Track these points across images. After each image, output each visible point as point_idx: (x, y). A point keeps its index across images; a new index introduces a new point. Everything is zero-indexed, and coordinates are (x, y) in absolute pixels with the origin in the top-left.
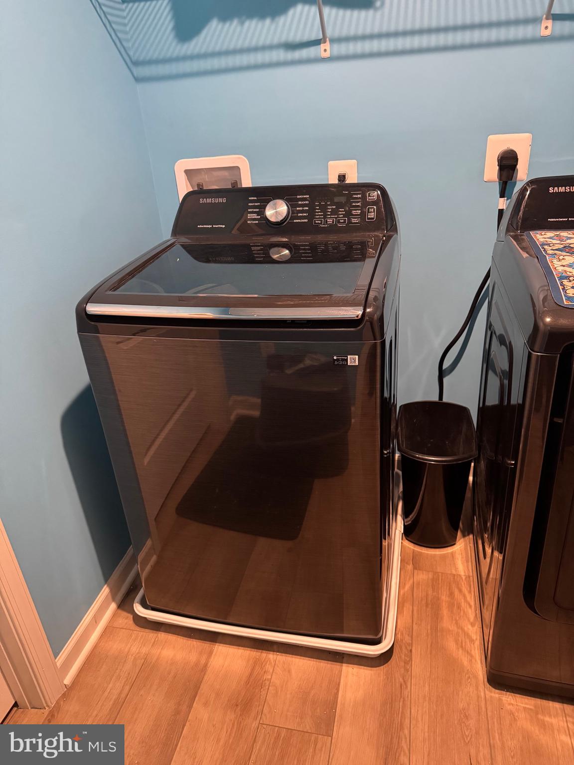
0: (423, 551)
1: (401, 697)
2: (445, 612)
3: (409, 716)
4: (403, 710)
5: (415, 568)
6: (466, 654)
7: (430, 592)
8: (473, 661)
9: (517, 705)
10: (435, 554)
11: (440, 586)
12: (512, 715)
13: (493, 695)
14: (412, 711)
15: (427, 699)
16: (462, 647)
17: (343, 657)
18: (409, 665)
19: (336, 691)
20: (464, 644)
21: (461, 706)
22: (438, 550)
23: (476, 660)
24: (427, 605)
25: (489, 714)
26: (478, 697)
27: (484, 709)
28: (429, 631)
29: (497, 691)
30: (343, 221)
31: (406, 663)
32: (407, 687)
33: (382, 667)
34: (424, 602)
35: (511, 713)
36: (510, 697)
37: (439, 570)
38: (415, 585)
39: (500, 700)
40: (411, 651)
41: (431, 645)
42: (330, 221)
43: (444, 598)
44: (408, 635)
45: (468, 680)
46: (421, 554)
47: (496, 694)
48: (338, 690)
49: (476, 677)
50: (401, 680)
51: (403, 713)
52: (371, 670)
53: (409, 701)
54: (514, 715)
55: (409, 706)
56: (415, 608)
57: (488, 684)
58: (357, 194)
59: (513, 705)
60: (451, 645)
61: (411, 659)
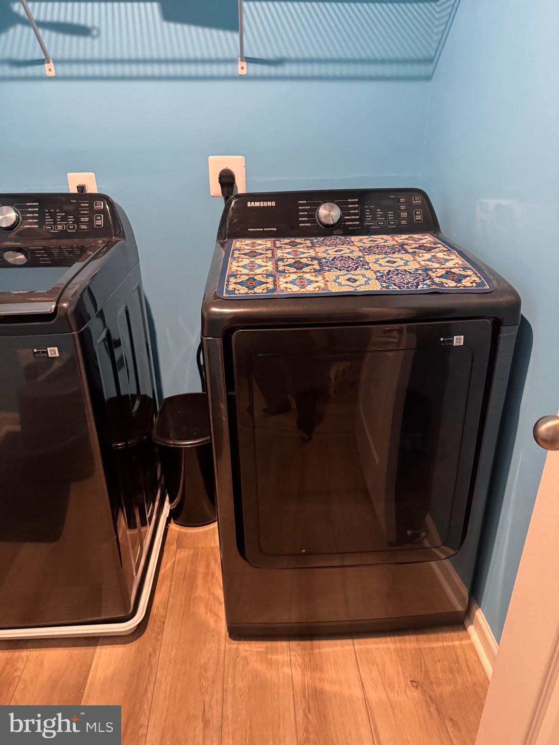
0: (188, 531)
1: (149, 665)
2: (200, 581)
3: (154, 680)
4: (149, 676)
5: (178, 547)
6: (213, 615)
7: (189, 567)
8: (219, 620)
9: (251, 650)
10: (198, 532)
11: (199, 560)
12: (245, 661)
13: (232, 646)
14: (158, 675)
15: (173, 662)
16: (211, 611)
17: (98, 641)
18: (161, 635)
19: (86, 673)
20: (212, 607)
21: (202, 661)
22: (201, 528)
23: (221, 619)
24: (184, 579)
25: (226, 663)
26: (219, 650)
27: (222, 660)
28: (183, 602)
29: (236, 642)
30: (72, 227)
31: (158, 634)
32: (155, 655)
33: (135, 642)
34: (182, 576)
35: (246, 658)
36: (247, 645)
37: (200, 545)
38: (176, 562)
39: (237, 649)
40: (164, 622)
41: (183, 614)
42: (60, 227)
43: (201, 569)
44: (163, 609)
45: (212, 637)
46: (185, 533)
47: (235, 645)
48: (88, 672)
49: (219, 634)
50: (151, 650)
51: (148, 678)
52: (124, 647)
53: (156, 667)
54: (247, 660)
55: (155, 672)
56: (173, 584)
57: (229, 638)
58: (85, 203)
59: (247, 651)
60: (202, 610)
61: (163, 629)
